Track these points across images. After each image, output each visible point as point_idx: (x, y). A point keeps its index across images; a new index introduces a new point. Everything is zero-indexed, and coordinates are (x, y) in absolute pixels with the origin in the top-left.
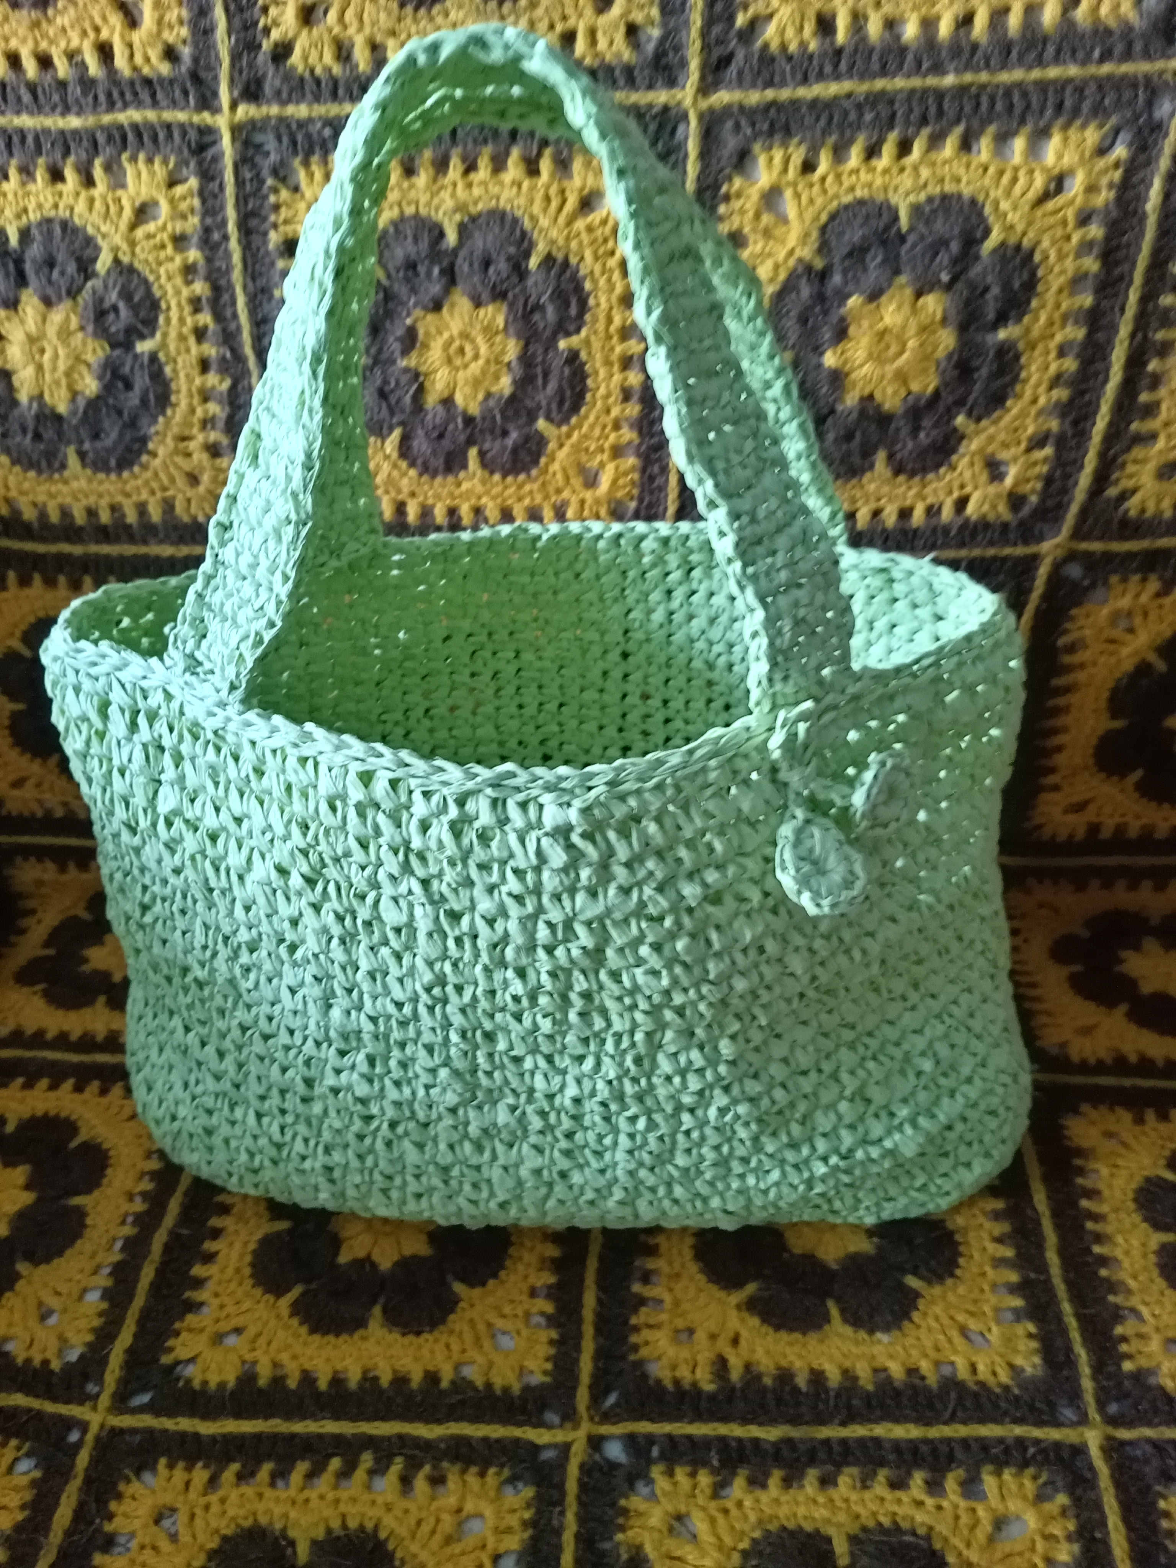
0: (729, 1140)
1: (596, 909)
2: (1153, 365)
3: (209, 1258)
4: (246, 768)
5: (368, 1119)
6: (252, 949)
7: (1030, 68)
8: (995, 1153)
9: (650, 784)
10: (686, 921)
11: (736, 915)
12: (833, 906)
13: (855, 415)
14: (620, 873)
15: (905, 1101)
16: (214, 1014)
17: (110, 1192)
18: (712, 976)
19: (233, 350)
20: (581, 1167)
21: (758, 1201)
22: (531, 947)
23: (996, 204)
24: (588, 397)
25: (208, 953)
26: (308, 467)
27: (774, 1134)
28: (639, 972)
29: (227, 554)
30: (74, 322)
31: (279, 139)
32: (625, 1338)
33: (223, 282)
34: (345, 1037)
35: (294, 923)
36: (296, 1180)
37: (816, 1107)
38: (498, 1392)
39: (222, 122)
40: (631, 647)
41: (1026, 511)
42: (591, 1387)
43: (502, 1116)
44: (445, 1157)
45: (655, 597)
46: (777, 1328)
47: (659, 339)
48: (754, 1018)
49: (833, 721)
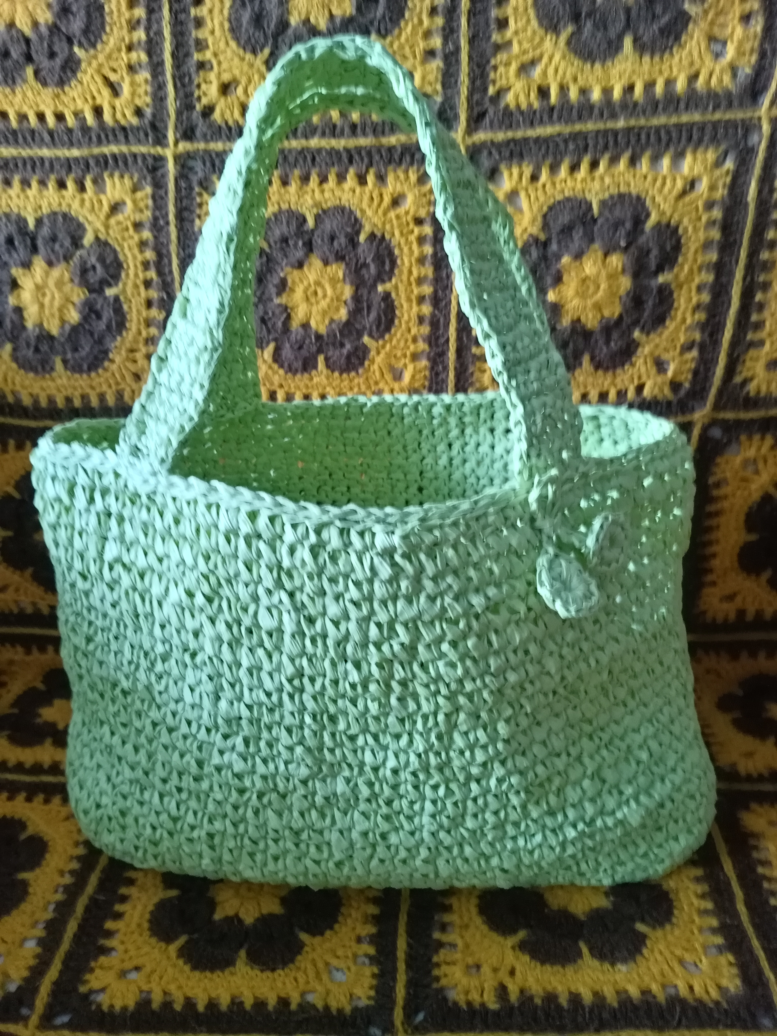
0: (505, 807)
1: (413, 612)
2: (759, 297)
3: (118, 916)
4: (169, 518)
5: (242, 791)
6: (165, 658)
7: (670, 116)
8: (695, 831)
9: (448, 521)
10: (474, 623)
11: (509, 623)
12: (578, 611)
13: (569, 330)
14: (428, 585)
15: (630, 782)
16: (134, 717)
17: (47, 870)
18: (492, 669)
19: (168, 294)
20: (396, 830)
21: (526, 860)
22: (364, 645)
23: (654, 198)
24: (396, 321)
25: (133, 667)
26: (220, 312)
27: (537, 803)
28: (441, 664)
29: (163, 378)
30: (67, 275)
31: (204, 164)
32: (430, 972)
33: (164, 251)
34: (228, 722)
35: (196, 634)
36: (186, 848)
37: (567, 783)
38: (335, 1012)
39: (169, 153)
40: (425, 483)
41: (682, 393)
42: (404, 1008)
43: (341, 787)
44: (298, 822)
45: (441, 447)
46: (543, 963)
47: (451, 227)
48: (522, 706)
49: (571, 490)
